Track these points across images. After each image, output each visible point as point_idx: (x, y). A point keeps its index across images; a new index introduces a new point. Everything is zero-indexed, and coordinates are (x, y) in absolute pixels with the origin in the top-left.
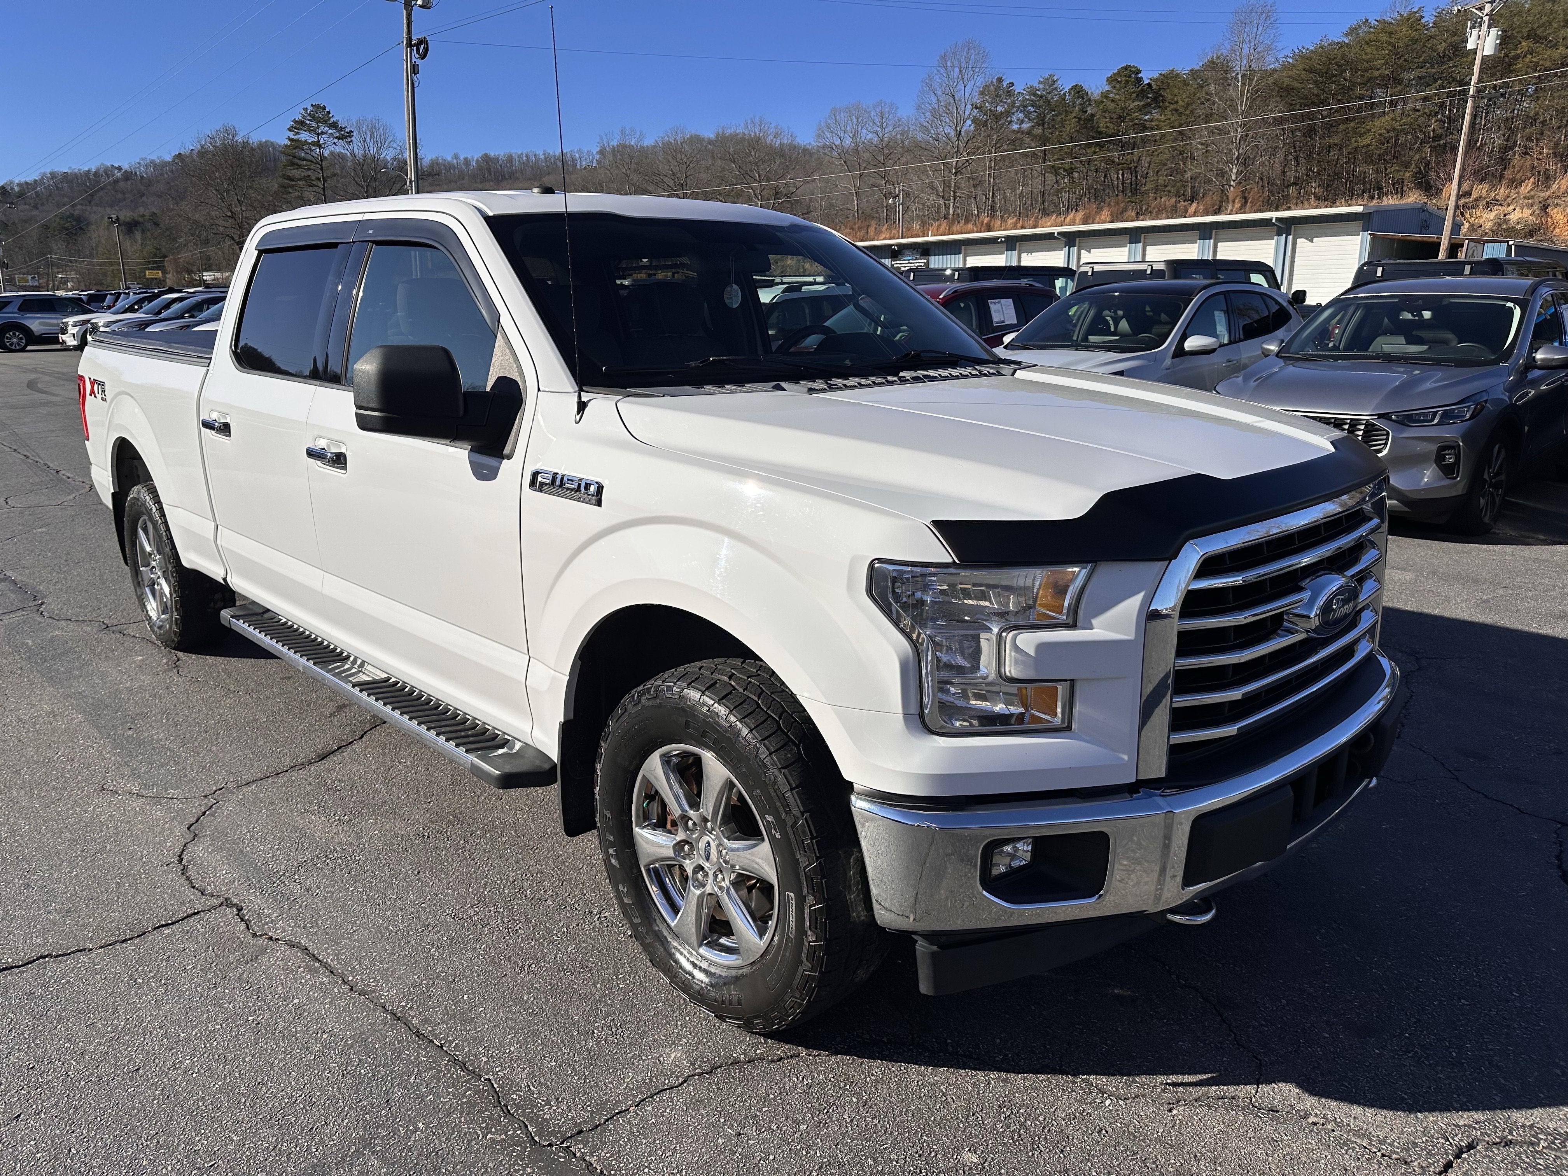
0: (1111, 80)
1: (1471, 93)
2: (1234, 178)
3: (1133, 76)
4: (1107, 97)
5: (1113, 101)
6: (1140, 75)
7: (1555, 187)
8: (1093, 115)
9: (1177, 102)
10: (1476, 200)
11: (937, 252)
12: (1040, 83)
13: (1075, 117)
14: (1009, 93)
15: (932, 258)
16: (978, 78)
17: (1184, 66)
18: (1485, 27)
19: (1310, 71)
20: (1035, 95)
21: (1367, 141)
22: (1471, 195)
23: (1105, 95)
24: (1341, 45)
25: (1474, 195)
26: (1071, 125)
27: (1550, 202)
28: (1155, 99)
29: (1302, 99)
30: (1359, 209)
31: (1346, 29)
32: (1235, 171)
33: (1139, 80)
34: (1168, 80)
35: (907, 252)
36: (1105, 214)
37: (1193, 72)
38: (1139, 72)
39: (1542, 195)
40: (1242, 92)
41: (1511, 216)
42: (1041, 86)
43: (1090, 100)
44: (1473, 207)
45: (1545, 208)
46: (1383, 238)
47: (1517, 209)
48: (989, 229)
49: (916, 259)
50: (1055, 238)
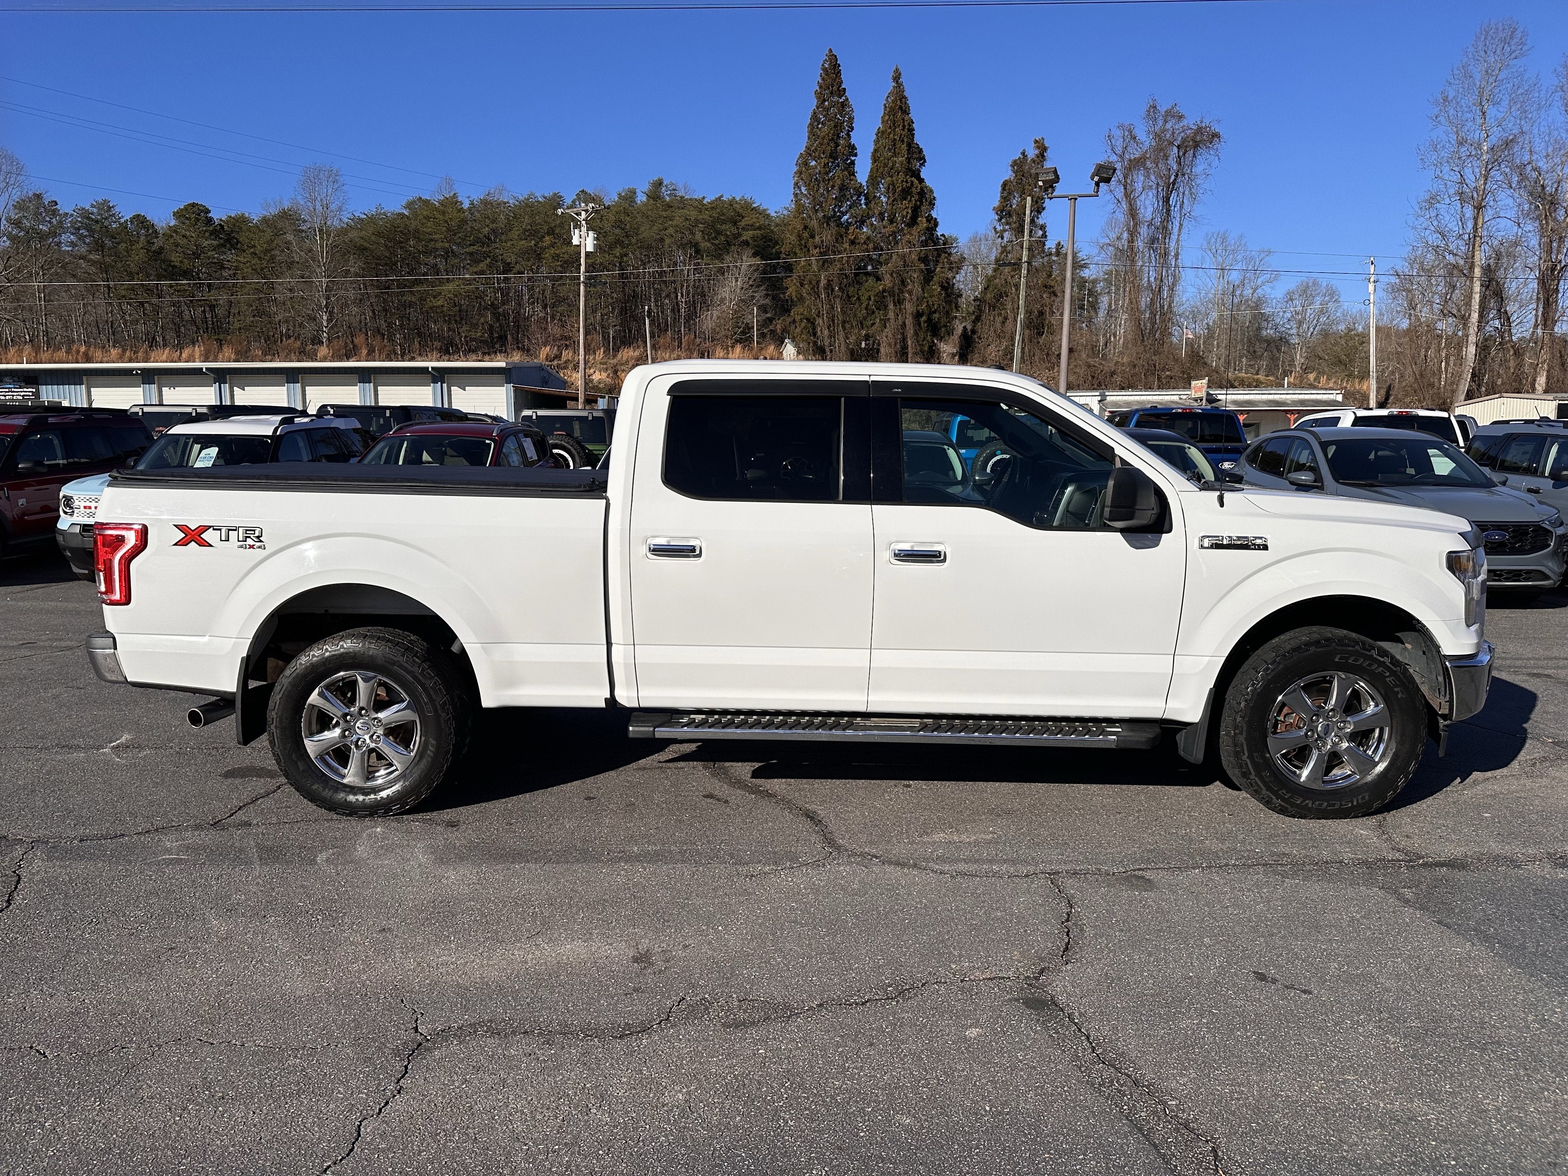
0: (178, 215)
1: (582, 279)
2: (325, 324)
3: (202, 214)
4: (176, 232)
5: (183, 236)
6: (210, 215)
7: (620, 355)
8: (161, 248)
9: (254, 246)
10: (566, 362)
11: (49, 381)
12: (92, 206)
13: (142, 248)
14: (55, 213)
15: (43, 389)
16: (14, 192)
17: (255, 214)
18: (584, 229)
19: (379, 234)
20: (89, 218)
21: (440, 303)
22: (560, 357)
23: (174, 230)
24: (402, 215)
25: (564, 358)
26: (138, 256)
27: (618, 367)
28: (228, 240)
29: (376, 259)
30: (503, 364)
31: (404, 203)
32: (325, 318)
33: (210, 221)
34: (239, 222)
35: (6, 379)
36: (228, 351)
37: (265, 220)
38: (208, 211)
39: (612, 361)
40: (322, 247)
41: (594, 377)
42: (95, 210)
43: (156, 231)
44: (565, 368)
45: (616, 372)
46: (522, 390)
47: (597, 372)
48: (88, 361)
49: (20, 388)
50: (205, 374)
